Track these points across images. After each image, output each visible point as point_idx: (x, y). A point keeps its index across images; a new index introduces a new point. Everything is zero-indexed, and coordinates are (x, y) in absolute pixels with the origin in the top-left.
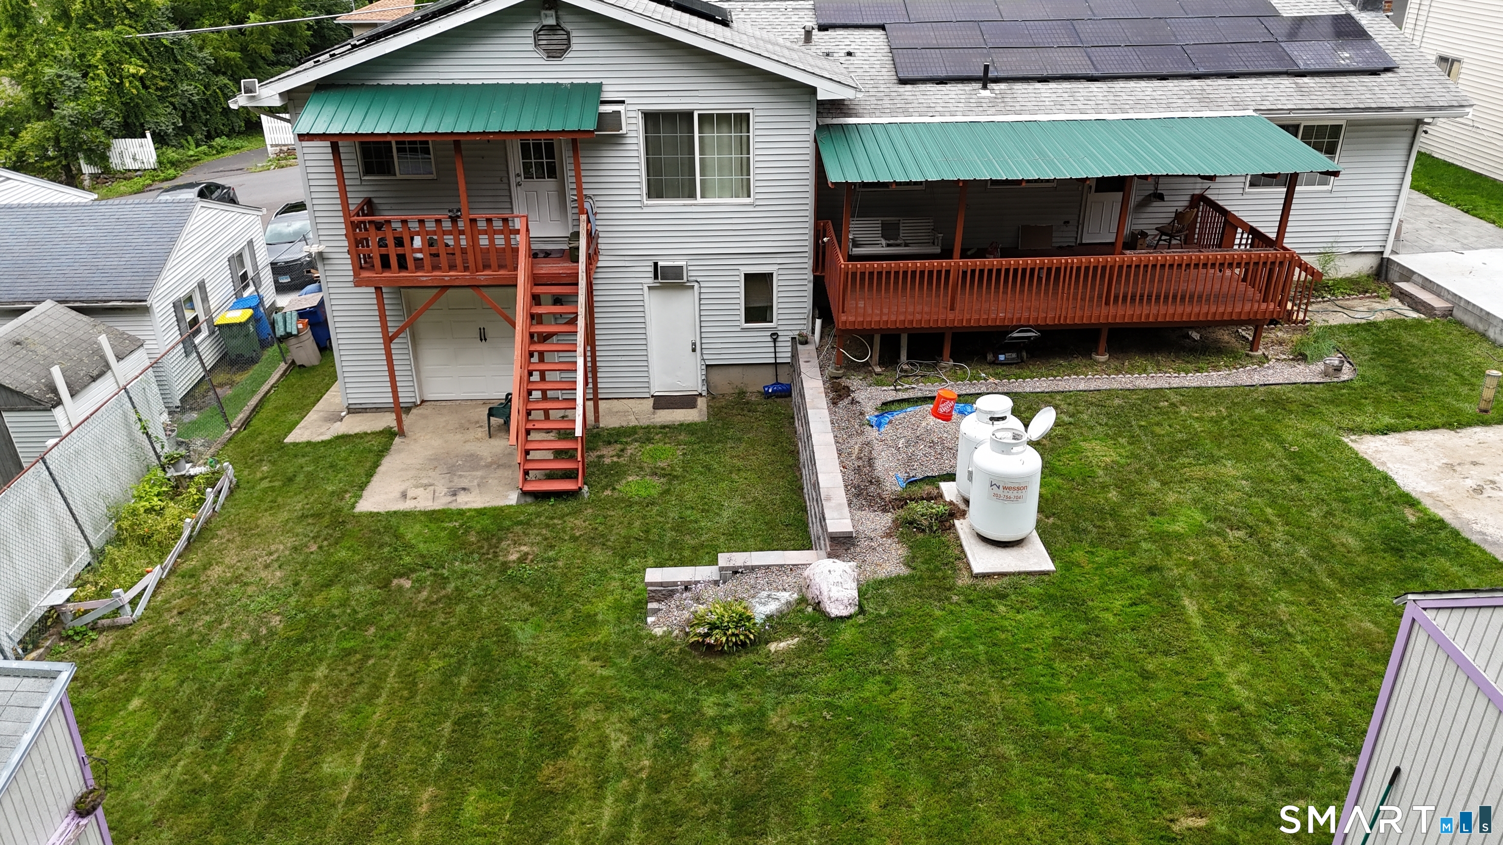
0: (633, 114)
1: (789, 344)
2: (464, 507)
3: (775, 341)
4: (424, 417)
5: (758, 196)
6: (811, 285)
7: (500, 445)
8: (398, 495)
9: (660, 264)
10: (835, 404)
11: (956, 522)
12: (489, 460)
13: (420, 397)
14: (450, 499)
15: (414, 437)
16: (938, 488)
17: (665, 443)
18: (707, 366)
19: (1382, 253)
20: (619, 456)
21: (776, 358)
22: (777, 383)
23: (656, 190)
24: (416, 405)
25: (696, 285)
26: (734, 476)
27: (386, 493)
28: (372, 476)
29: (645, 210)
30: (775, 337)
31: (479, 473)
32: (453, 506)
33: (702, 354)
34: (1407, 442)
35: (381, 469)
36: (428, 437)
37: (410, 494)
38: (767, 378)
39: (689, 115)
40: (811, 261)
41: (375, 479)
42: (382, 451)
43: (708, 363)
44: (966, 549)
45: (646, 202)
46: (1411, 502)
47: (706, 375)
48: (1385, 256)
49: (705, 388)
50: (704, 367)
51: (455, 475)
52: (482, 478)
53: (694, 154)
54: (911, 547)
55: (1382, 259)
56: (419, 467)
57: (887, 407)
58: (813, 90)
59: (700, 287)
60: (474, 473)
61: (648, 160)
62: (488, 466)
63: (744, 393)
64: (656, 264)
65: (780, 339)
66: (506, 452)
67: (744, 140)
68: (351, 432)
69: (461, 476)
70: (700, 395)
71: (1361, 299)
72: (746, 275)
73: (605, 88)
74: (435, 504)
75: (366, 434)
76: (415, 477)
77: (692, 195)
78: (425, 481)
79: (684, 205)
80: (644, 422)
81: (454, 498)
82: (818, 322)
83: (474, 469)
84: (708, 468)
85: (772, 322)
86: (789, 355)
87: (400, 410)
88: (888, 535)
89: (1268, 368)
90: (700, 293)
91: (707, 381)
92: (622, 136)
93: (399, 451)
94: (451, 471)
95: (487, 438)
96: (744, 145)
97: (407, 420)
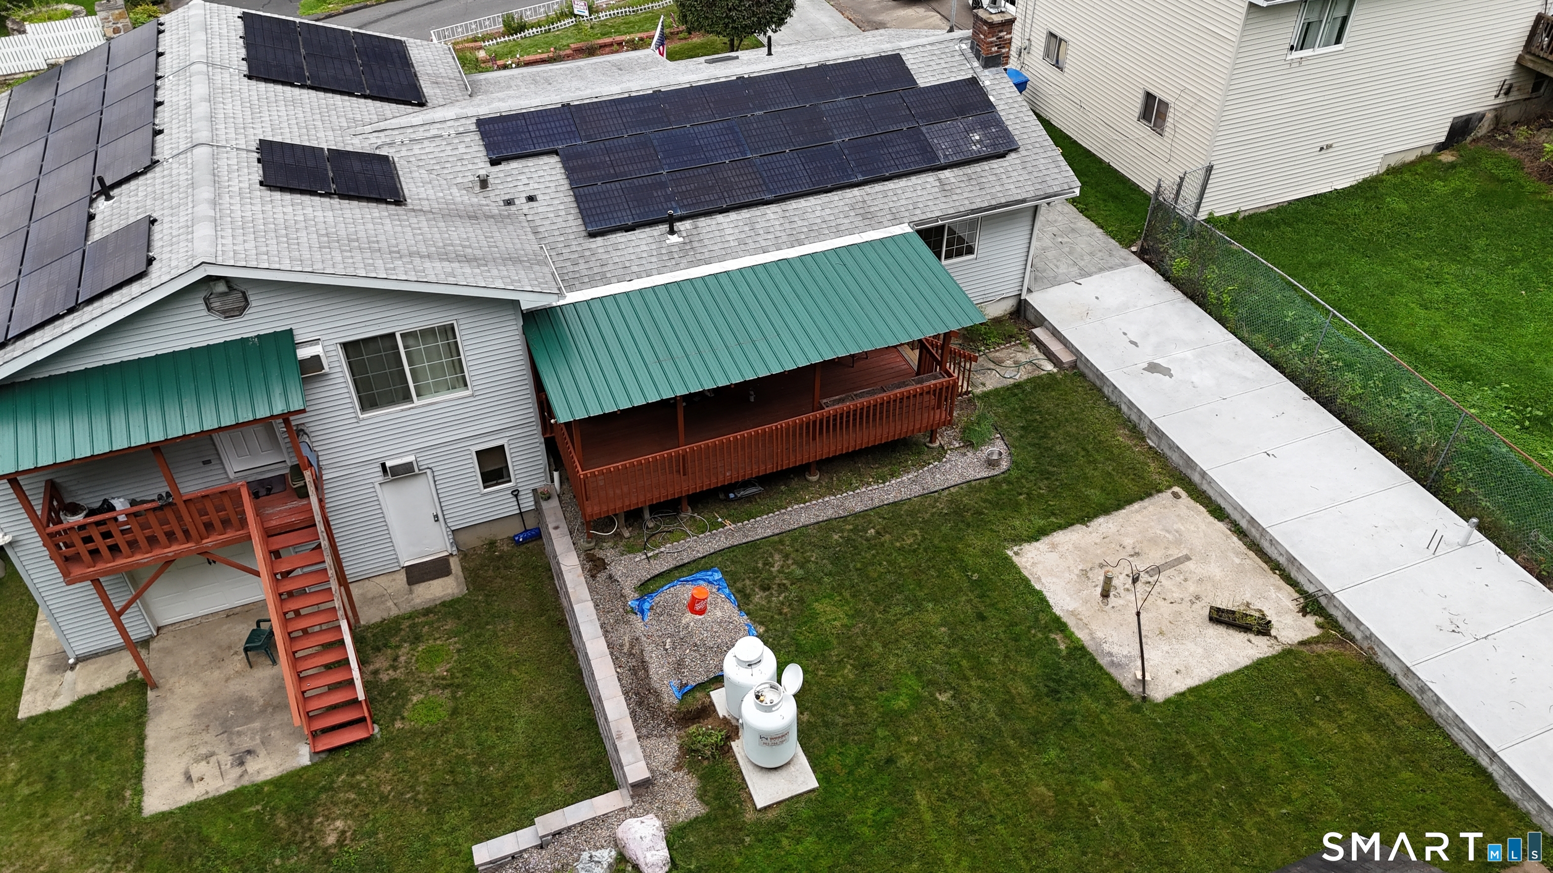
0: (333, 348)
1: (531, 495)
2: (261, 778)
3: (516, 496)
4: (168, 651)
5: (475, 389)
6: (543, 446)
7: (264, 673)
8: (181, 778)
9: (389, 464)
10: (593, 577)
11: (733, 744)
12: (261, 702)
13: (154, 626)
14: (238, 771)
15: (168, 686)
16: (710, 697)
17: (435, 639)
18: (453, 531)
19: (1020, 295)
20: (395, 668)
21: (520, 509)
22: (526, 531)
23: (368, 402)
24: (152, 637)
25: (428, 471)
26: (514, 672)
27: (168, 779)
28: (143, 758)
29: (362, 423)
30: (516, 493)
31: (257, 725)
32: (245, 781)
33: (446, 523)
34: (1054, 547)
35: (149, 742)
36: (183, 682)
37: (195, 773)
38: (516, 528)
39: (393, 335)
40: (540, 427)
41: (149, 759)
42: (141, 716)
43: (453, 528)
44: (747, 778)
45: (361, 416)
46: (1060, 625)
47: (454, 538)
48: (1022, 298)
49: (454, 548)
50: (450, 533)
51: (232, 733)
52: (264, 730)
53: (402, 365)
54: (700, 778)
55: (1020, 300)
56: (188, 731)
57: (646, 588)
58: (516, 303)
59: (433, 472)
60: (252, 725)
61: (355, 382)
62: (263, 711)
63: (495, 542)
64: (383, 465)
65: (521, 493)
66: (276, 686)
67: (453, 347)
68: (93, 691)
69: (239, 734)
70: (451, 554)
71: (1007, 348)
72: (477, 452)
73: (295, 332)
74: (227, 782)
75: (110, 690)
76: (192, 747)
77: (407, 398)
78: (203, 751)
79: (402, 410)
80: (406, 608)
81: (243, 768)
82: (556, 475)
83: (249, 719)
84: (487, 666)
85: (510, 481)
86: (533, 503)
87: (135, 647)
88: (678, 767)
89: (946, 462)
90: (434, 477)
91: (455, 543)
92: (326, 374)
93: (159, 711)
94: (226, 729)
95: (249, 669)
96: (454, 349)
97: (151, 658)
